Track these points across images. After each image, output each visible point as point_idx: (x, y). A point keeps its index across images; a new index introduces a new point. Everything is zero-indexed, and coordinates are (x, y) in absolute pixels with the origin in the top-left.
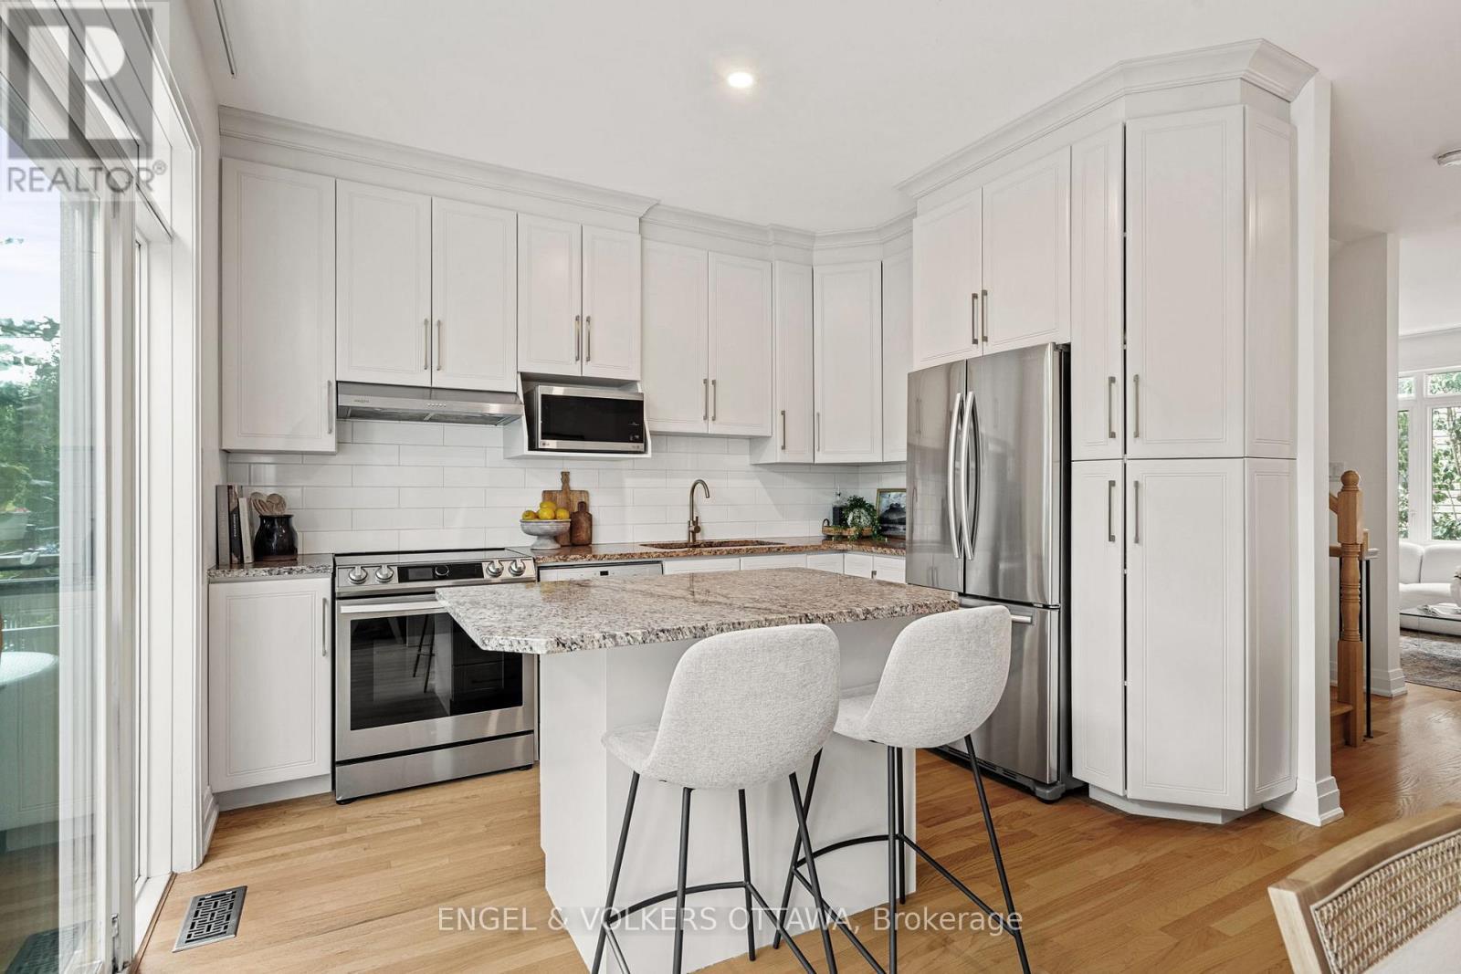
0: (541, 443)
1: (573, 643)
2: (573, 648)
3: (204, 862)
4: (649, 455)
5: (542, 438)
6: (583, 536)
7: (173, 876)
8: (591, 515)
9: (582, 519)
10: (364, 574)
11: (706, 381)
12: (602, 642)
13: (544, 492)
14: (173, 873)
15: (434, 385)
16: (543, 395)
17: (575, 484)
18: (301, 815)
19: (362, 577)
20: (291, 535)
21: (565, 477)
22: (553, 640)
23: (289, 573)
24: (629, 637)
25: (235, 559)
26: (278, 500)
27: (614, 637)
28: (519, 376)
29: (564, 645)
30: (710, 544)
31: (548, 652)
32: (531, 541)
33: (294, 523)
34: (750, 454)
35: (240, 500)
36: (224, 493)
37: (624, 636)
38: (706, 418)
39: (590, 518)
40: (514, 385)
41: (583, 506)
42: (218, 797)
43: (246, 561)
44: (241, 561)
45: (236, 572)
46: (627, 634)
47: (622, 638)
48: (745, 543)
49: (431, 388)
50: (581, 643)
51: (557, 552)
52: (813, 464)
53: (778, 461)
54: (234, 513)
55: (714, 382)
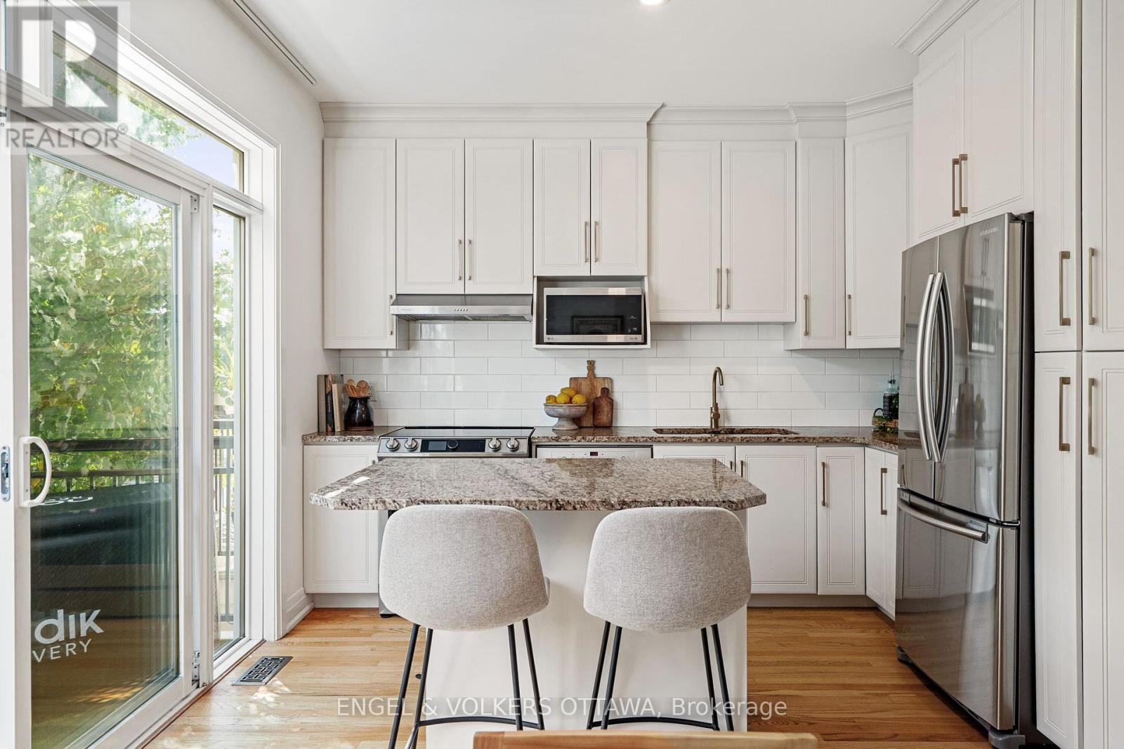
0: (546, 338)
1: (353, 504)
2: (353, 507)
3: (284, 637)
4: (648, 345)
5: (547, 334)
6: (604, 419)
7: (263, 641)
8: (612, 400)
9: (604, 403)
10: (396, 444)
11: (719, 271)
12: (375, 505)
13: (571, 378)
14: (263, 640)
15: (466, 293)
16: (547, 296)
17: (600, 372)
18: (355, 619)
19: (394, 446)
20: (368, 412)
21: (591, 365)
22: (338, 500)
23: (351, 440)
24: (396, 504)
25: (330, 428)
26: (363, 385)
27: (384, 502)
28: (536, 279)
29: (346, 505)
30: (732, 431)
31: (335, 509)
32: (554, 421)
33: (371, 404)
34: (784, 340)
35: (333, 385)
36: (322, 380)
37: (391, 502)
38: (719, 306)
39: (611, 403)
40: (530, 288)
41: (606, 392)
42: (312, 597)
43: (336, 430)
44: (333, 430)
45: (329, 438)
46: (394, 501)
47: (390, 504)
48: (771, 431)
49: (464, 295)
50: (359, 505)
51: (575, 432)
52: (845, 349)
53: (800, 348)
54: (329, 395)
55: (728, 271)
